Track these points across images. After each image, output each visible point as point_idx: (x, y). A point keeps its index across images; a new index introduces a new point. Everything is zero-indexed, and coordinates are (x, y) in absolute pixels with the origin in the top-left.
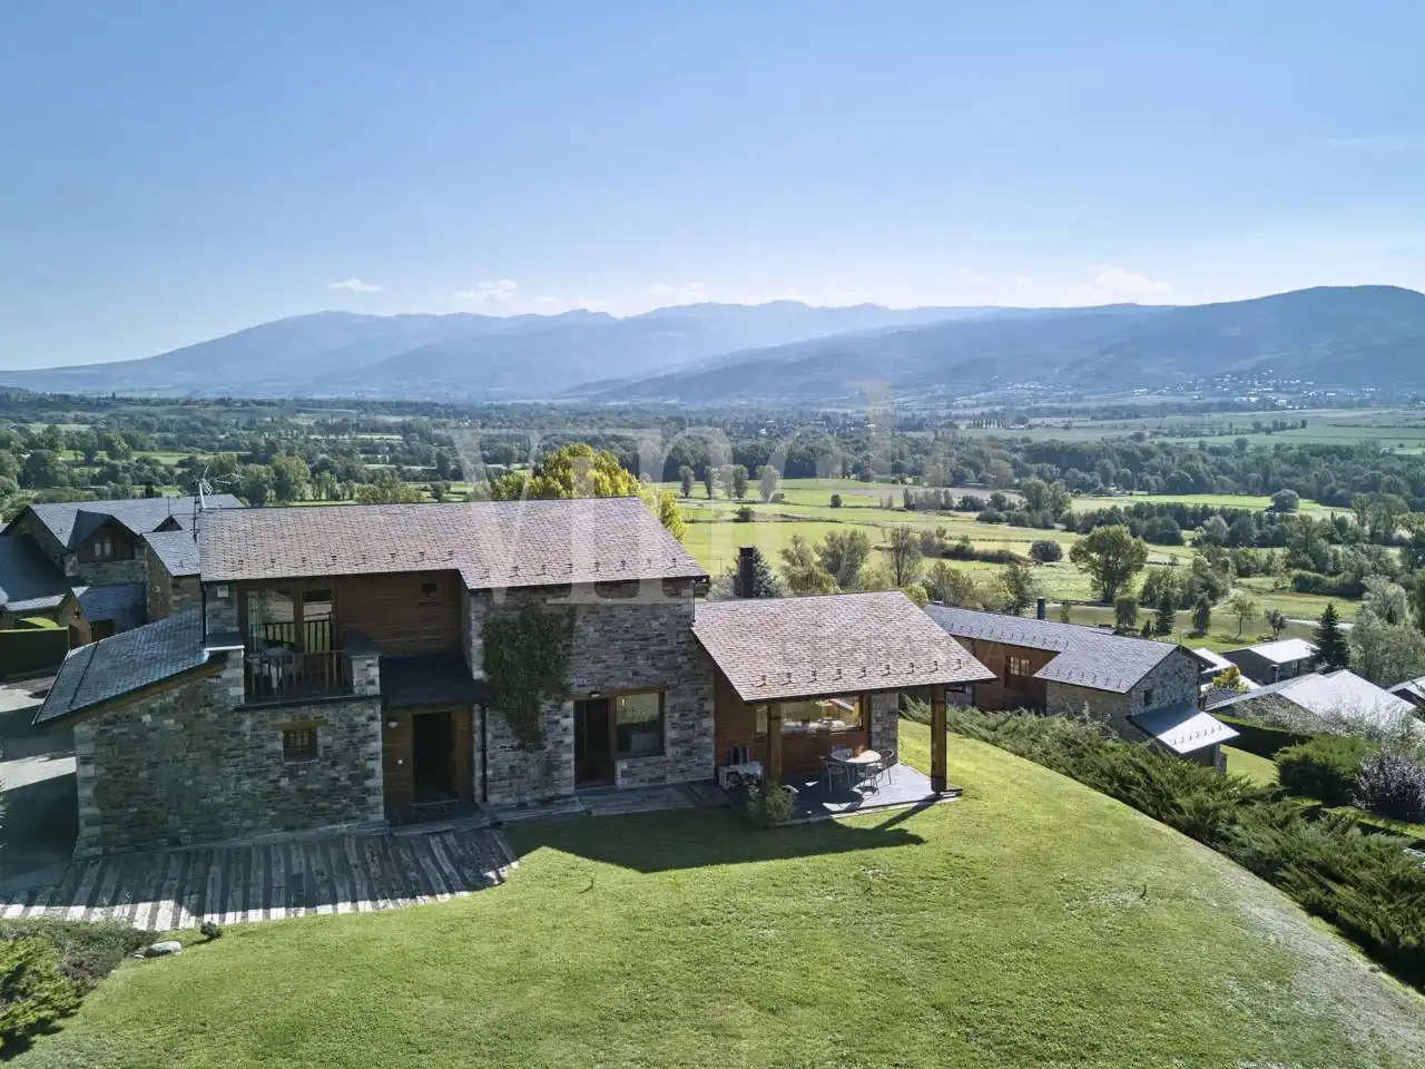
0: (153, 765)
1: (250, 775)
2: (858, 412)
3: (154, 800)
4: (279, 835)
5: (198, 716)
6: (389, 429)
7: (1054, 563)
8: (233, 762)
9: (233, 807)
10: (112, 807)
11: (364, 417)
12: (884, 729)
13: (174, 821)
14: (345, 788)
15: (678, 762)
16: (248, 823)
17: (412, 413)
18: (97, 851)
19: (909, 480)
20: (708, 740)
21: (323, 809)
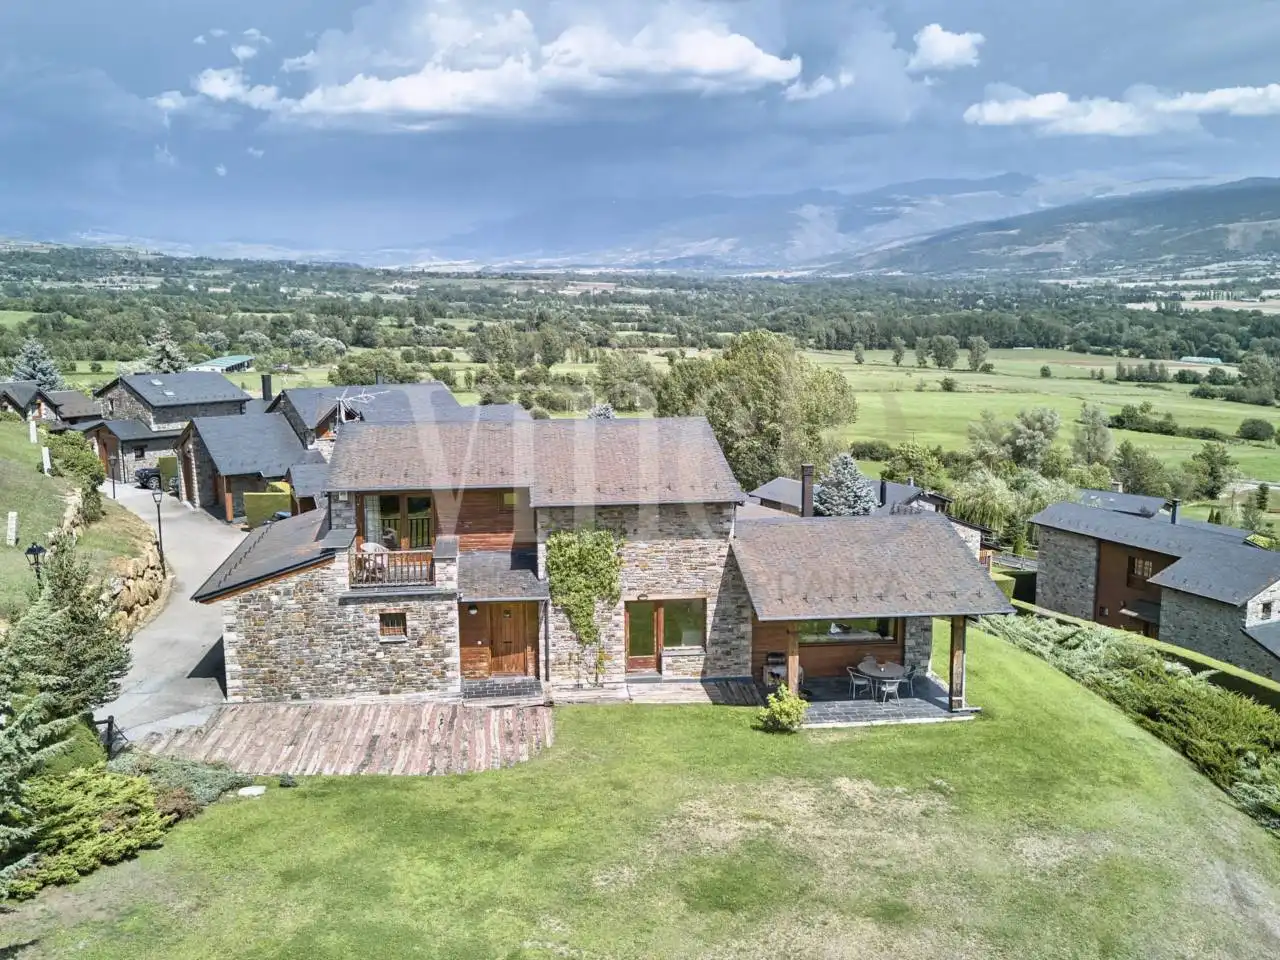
0: (279, 636)
1: (354, 648)
2: (1079, 283)
3: (281, 663)
4: (376, 697)
5: (313, 599)
6: (639, 300)
7: (1263, 443)
8: (339, 637)
9: (341, 673)
10: (250, 666)
11: (620, 289)
12: (918, 644)
13: (295, 680)
14: (429, 664)
15: (719, 659)
16: (352, 686)
17: (661, 286)
18: (240, 699)
19: (1125, 352)
20: (745, 643)
21: (410, 680)
